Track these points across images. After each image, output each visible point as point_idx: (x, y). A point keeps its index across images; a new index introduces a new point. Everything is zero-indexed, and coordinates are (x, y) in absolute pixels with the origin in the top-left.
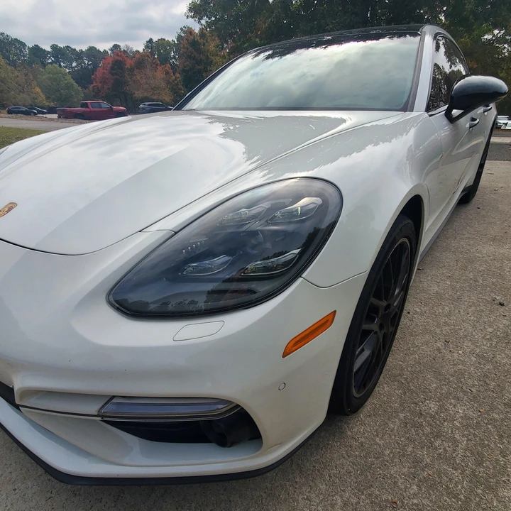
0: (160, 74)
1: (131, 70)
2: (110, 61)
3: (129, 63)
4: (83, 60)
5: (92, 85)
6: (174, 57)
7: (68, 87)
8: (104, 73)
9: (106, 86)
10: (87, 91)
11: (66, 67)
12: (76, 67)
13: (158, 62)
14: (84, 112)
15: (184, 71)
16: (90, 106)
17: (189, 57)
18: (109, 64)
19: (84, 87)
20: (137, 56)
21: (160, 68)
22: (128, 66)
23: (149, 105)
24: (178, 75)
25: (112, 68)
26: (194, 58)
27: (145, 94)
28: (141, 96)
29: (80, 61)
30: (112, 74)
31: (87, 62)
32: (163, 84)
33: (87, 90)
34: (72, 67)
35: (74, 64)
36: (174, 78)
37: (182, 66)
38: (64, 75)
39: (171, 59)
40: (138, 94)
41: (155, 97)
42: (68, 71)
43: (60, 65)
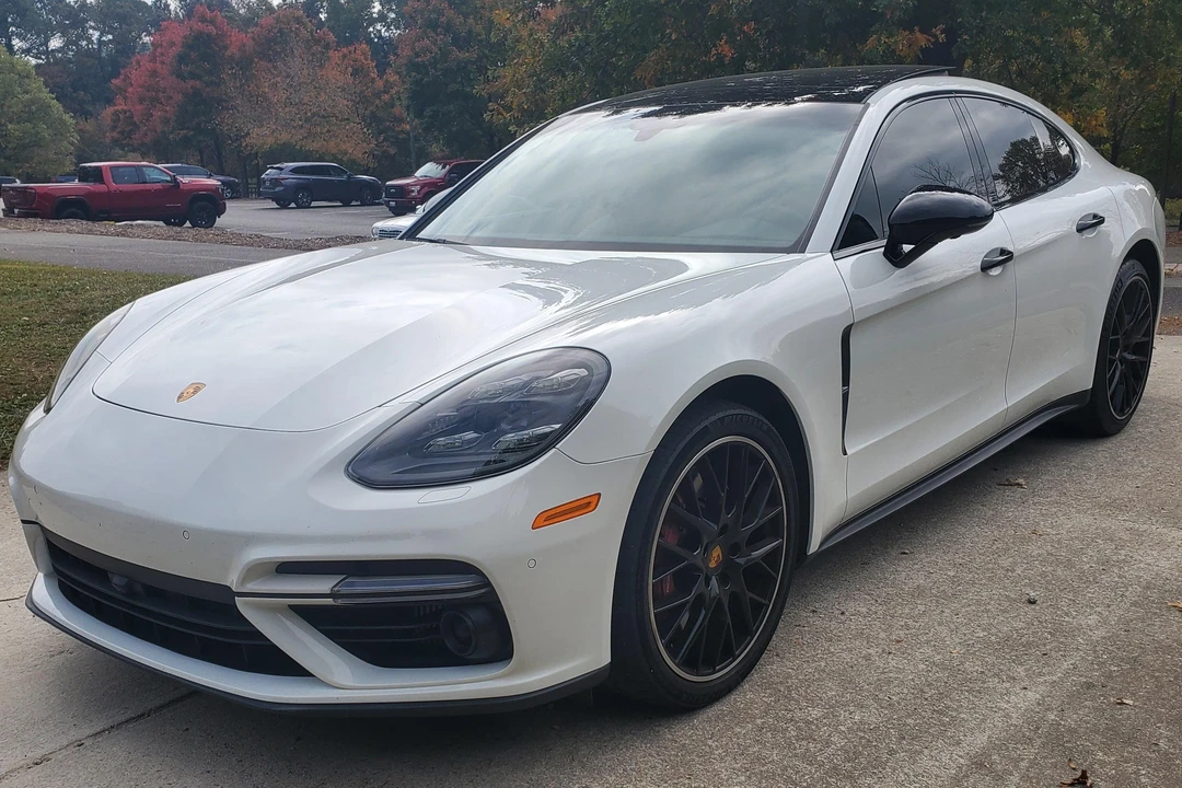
0: (335, 74)
1: (245, 64)
2: (178, 34)
3: (237, 41)
4: (85, 30)
5: (110, 110)
6: (382, 18)
7: (35, 112)
8: (154, 73)
9: (157, 114)
10: (89, 126)
11: (27, 52)
12: (59, 50)
13: (332, 37)
14: (90, 194)
15: (414, 66)
16: (108, 176)
17: (433, 25)
18: (172, 44)
19: (81, 112)
20: (266, 21)
21: (335, 56)
22: (233, 51)
23: (295, 171)
24: (393, 78)
25: (181, 59)
26: (448, 28)
27: (284, 137)
28: (270, 141)
29: (73, 33)
30: (180, 76)
31: (96, 35)
32: (343, 104)
33: (92, 121)
34: (47, 53)
35: (55, 43)
36: (380, 84)
37: (406, 52)
38: (24, 75)
39: (372, 22)
40: (261, 136)
41: (313, 146)
42: (34, 61)
43: (10, 47)
